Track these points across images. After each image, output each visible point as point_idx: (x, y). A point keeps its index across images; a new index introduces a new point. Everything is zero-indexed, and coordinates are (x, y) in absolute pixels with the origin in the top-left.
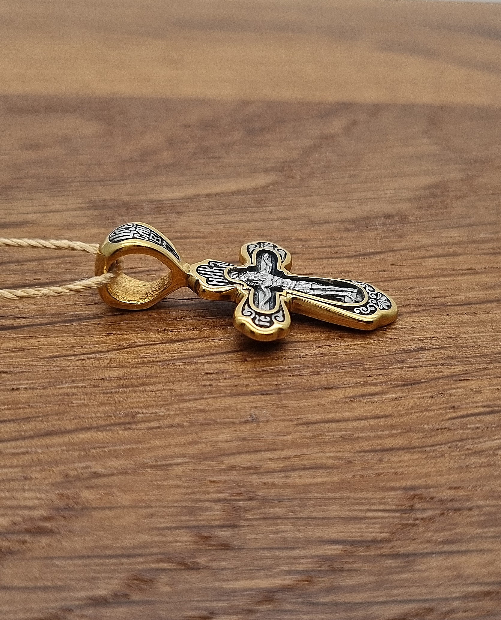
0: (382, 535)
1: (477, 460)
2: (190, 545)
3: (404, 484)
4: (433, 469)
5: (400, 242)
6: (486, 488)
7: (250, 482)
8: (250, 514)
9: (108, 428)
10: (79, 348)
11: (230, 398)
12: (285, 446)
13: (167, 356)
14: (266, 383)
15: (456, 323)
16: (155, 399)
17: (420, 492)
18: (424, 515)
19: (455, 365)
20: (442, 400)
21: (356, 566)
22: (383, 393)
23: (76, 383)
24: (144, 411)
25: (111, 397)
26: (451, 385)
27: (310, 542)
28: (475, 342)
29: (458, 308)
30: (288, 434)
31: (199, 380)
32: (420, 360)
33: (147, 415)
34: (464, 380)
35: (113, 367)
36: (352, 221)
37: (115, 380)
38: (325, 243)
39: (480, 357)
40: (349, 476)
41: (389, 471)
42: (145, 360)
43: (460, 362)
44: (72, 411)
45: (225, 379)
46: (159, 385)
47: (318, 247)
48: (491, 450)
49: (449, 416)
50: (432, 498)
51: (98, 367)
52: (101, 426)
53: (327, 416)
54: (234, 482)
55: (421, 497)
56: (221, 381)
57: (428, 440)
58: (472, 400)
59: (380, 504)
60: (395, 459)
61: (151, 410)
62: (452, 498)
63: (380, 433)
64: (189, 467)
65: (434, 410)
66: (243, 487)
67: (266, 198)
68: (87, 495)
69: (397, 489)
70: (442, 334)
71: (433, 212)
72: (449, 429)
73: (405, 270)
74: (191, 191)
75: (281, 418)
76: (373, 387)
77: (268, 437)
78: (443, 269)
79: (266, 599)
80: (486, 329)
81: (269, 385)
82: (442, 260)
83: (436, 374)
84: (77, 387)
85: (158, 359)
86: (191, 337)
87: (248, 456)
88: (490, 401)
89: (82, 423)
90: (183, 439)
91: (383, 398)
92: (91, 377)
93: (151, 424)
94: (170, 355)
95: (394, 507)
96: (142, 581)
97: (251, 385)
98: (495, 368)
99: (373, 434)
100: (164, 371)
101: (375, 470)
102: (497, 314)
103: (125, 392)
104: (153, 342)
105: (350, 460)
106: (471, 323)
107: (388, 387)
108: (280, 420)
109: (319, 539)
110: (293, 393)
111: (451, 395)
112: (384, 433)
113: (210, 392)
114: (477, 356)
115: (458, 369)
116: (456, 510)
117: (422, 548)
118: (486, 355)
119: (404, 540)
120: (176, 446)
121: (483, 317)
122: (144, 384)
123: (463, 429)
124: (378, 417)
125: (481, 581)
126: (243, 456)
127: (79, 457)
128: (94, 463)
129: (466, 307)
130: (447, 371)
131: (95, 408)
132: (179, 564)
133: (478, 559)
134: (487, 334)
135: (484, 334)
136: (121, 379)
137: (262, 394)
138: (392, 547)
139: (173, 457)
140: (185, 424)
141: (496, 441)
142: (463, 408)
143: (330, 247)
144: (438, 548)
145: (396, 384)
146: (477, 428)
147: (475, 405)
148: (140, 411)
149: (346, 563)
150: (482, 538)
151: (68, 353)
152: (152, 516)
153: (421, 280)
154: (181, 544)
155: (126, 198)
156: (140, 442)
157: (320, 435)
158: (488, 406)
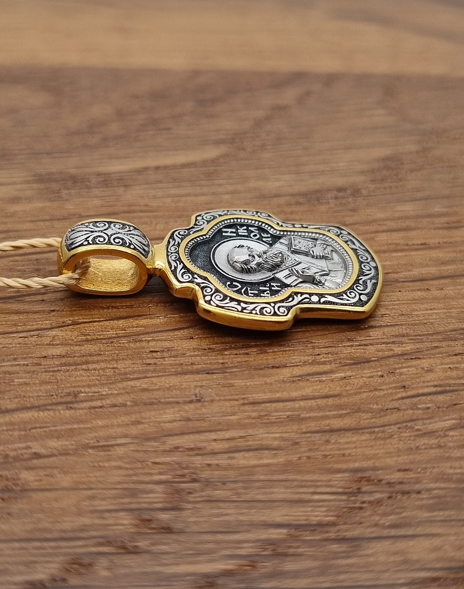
0: (328, 518)
1: (427, 442)
2: (131, 528)
3: (352, 465)
4: (382, 451)
5: (352, 216)
6: (436, 470)
7: (194, 463)
8: (192, 497)
9: (49, 408)
10: (22, 325)
12: (229, 426)
13: (111, 333)
14: (212, 361)
15: (409, 300)
16: (98, 378)
17: (367, 474)
18: (372, 499)
19: (406, 343)
20: (392, 379)
21: (300, 550)
22: (332, 372)
23: (18, 361)
24: (87, 390)
25: (53, 376)
26: (402, 363)
27: (253, 525)
28: (427, 319)
29: (410, 284)
30: (233, 414)
31: (144, 358)
32: (371, 338)
33: (90, 394)
34: (416, 358)
35: (56, 345)
36: (304, 195)
37: (57, 358)
39: (432, 335)
40: (295, 458)
41: (337, 452)
42: (89, 337)
43: (412, 340)
44: (14, 390)
45: (170, 357)
46: (101, 363)
48: (442, 431)
49: (399, 396)
50: (380, 481)
51: (41, 345)
52: (43, 405)
53: (274, 396)
54: (178, 463)
55: (368, 480)
56: (166, 359)
57: (377, 421)
58: (422, 379)
59: (327, 486)
60: (343, 440)
61: (93, 389)
62: (400, 480)
63: (328, 413)
64: (132, 448)
65: (383, 390)
66: (187, 468)
67: (216, 170)
68: (27, 476)
69: (345, 471)
70: (393, 311)
71: (386, 185)
72: (398, 409)
74: (139, 164)
75: (226, 398)
76: (321, 366)
77: (213, 417)
78: (395, 244)
79: (208, 585)
80: (439, 306)
81: (215, 363)
82: (395, 235)
83: (386, 353)
84: (18, 365)
85: (102, 337)
86: (136, 314)
87: (192, 437)
88: (442, 380)
89: (23, 402)
90: (125, 419)
91: (331, 377)
92: (34, 355)
93: (94, 404)
94: (115, 332)
95: (340, 490)
96: (81, 565)
97: (197, 363)
98: (448, 346)
99: (321, 414)
100: (108, 348)
101: (322, 451)
102: (450, 291)
103: (68, 371)
104: (98, 319)
105: (297, 441)
106: (422, 300)
107: (337, 365)
108: (225, 400)
109: (262, 523)
110: (240, 371)
111: (401, 374)
112: (332, 413)
113: (154, 371)
114: (429, 334)
115: (409, 347)
116: (404, 493)
117: (368, 532)
118: (438, 333)
119: (350, 524)
120: (119, 426)
121: (436, 293)
122: (87, 363)
123: (413, 410)
124: (327, 397)
125: (429, 566)
126: (186, 437)
127: (20, 438)
128: (35, 443)
129: (419, 283)
130: (398, 350)
131: (36, 387)
132: (119, 547)
133: (426, 543)
134: (439, 311)
135: (436, 311)
136: (64, 357)
137: (208, 373)
138: (338, 531)
139: (115, 438)
140: (129, 403)
141: (446, 422)
142: (414, 388)
144: (386, 532)
145: (345, 363)
146: (428, 408)
147: (426, 384)
148: (83, 390)
149: (290, 547)
150: (430, 521)
151: (10, 330)
152: (92, 498)
154: (121, 527)
155: (73, 171)
156: (82, 422)
157: (266, 415)
158: (440, 386)
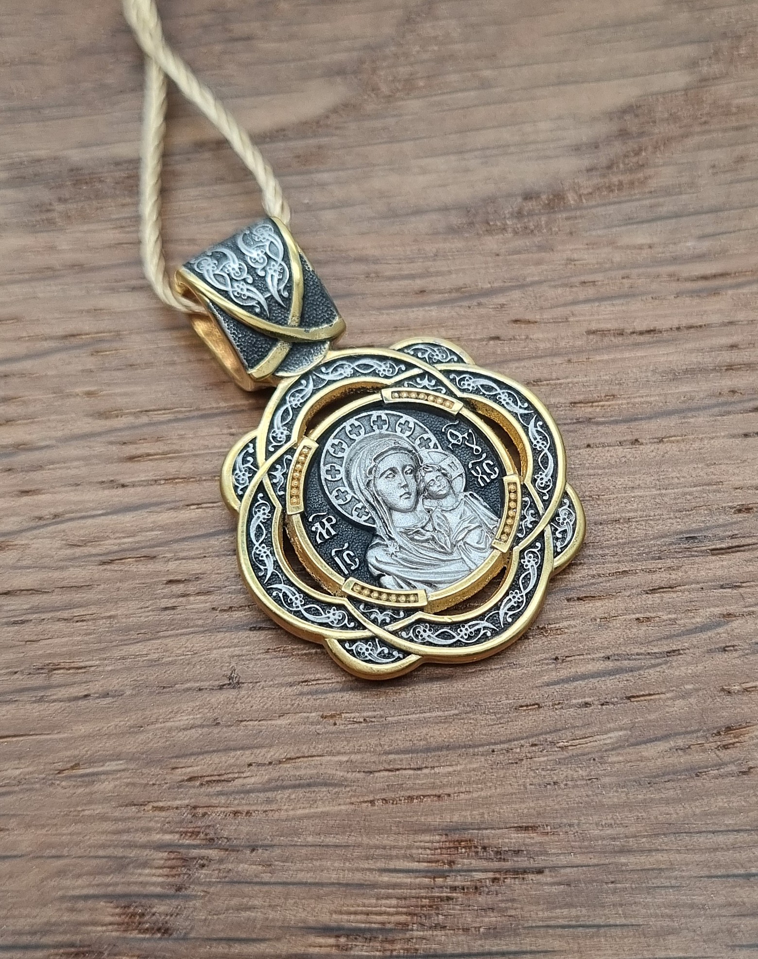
0: (395, 918)
2: (114, 930)
3: (448, 819)
5: (538, 263)
8: (205, 874)
11: (200, 637)
12: (274, 739)
15: (600, 467)
17: (467, 835)
27: (287, 929)
28: (622, 511)
29: (610, 429)
31: (158, 597)
34: (586, 598)
35: (27, 568)
36: (463, 208)
37: (26, 594)
38: (407, 269)
39: (623, 546)
45: (198, 594)
47: (391, 278)
49: (546, 678)
55: (469, 845)
56: (192, 598)
57: (502, 730)
59: (405, 857)
62: (516, 847)
64: (126, 780)
67: (320, 147)
69: (435, 830)
71: (615, 179)
72: (539, 706)
73: (535, 336)
78: (602, 331)
80: (649, 479)
82: (606, 309)
87: (215, 758)
88: (620, 646)
90: (121, 723)
93: (76, 691)
95: (423, 866)
98: (644, 571)
102: (674, 444)
103: (42, 622)
104: (94, 512)
106: (624, 466)
108: (274, 686)
112: (434, 714)
113: (172, 624)
114: (618, 546)
116: (518, 873)
118: (635, 543)
121: (649, 450)
126: (208, 758)
129: (623, 427)
134: (646, 493)
135: (640, 493)
136: (37, 592)
137: (253, 629)
139: (104, 760)
143: (412, 277)
144: (479, 945)
146: (587, 704)
152: (61, 873)
153: (558, 360)
154: (99, 929)
158: (614, 658)
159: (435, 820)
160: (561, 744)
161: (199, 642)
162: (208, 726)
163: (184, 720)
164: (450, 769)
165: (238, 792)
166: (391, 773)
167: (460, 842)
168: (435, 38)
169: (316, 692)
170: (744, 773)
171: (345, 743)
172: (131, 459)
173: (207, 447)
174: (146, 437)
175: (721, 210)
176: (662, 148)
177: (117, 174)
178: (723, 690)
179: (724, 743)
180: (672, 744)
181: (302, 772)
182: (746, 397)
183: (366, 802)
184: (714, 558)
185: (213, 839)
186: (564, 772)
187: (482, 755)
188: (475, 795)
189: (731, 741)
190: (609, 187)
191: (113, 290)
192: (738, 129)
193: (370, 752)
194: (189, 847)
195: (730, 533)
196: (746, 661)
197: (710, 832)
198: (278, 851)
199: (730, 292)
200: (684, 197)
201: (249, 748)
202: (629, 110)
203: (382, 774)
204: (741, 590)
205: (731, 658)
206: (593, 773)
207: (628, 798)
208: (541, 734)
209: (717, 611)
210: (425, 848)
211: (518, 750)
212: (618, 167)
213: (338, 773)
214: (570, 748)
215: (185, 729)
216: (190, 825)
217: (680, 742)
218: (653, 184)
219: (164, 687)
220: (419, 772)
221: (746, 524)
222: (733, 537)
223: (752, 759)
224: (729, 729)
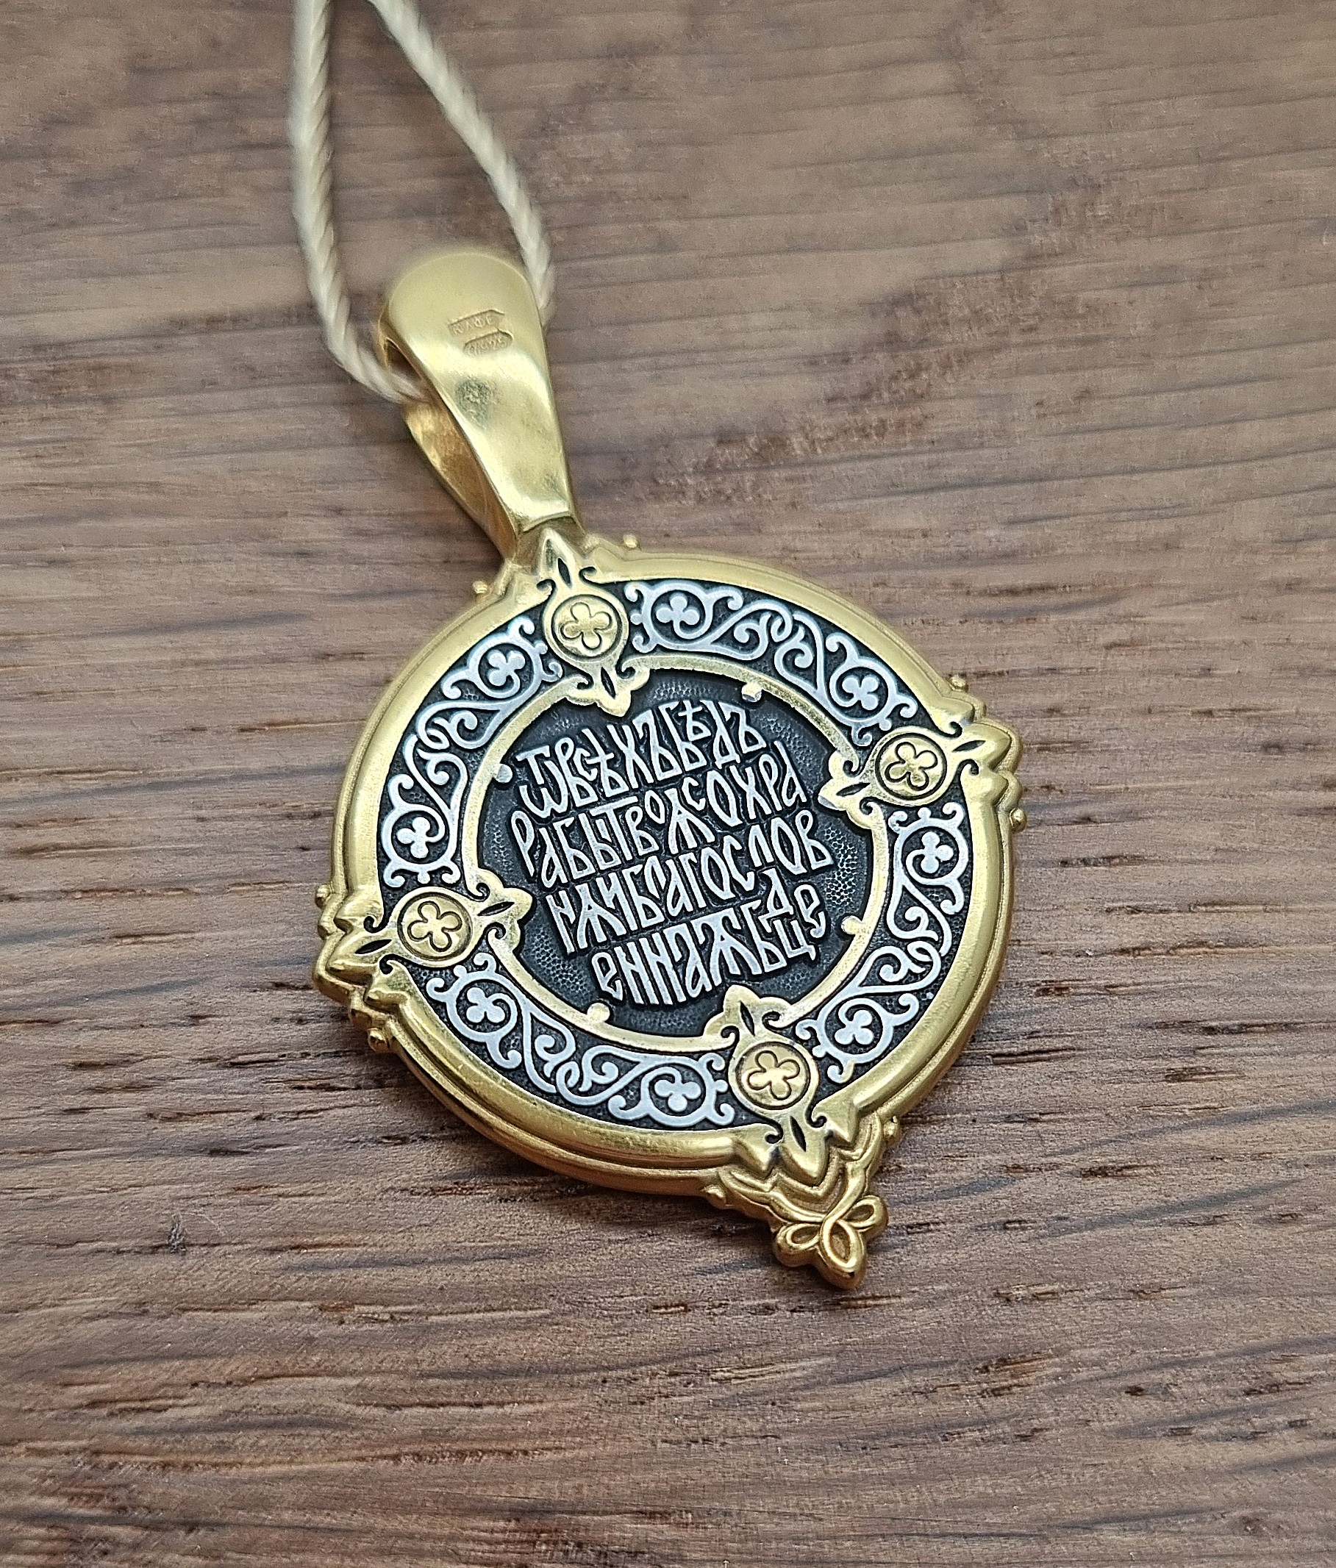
159: (499, 1495)
160: (719, 1375)
161: (120, 1171)
162: (128, 1315)
163: (88, 1304)
164: (531, 1408)
165: (172, 1431)
166: (430, 1410)
167: (539, 1532)
168: (588, 161)
169: (314, 1266)
170: (1024, 1438)
171: (357, 1355)
172: (29, 852)
173: (157, 839)
174: (57, 816)
175: (1048, 478)
176: (956, 368)
177: (36, 366)
178: (998, 1295)
179: (993, 1385)
180: (906, 1383)
181: (281, 1402)
182: (1069, 799)
183: (385, 1457)
184: (996, 1069)
185: (124, 1508)
186: (720, 1422)
187: (585, 1387)
188: (568, 1454)
189: (1005, 1384)
190: (863, 430)
191: (18, 563)
192: (1085, 342)
193: (397, 1372)
194: (83, 1520)
195: (1028, 1029)
196: (1039, 1247)
197: (959, 1535)
198: (231, 1534)
199: (1054, 618)
200: (986, 453)
201: (195, 1357)
202: (906, 299)
203: (415, 1411)
204: (1039, 1126)
205: (1015, 1242)
206: (769, 1426)
207: (826, 1473)
208: (687, 1356)
209: (996, 1159)
210: (478, 1541)
211: (647, 1380)
212: (880, 396)
213: (341, 1405)
214: (734, 1382)
215: (91, 1319)
216: (87, 1482)
217: (920, 1381)
218: (937, 428)
219: (59, 1246)
220: (478, 1411)
221: (1055, 1014)
222: (1032, 1035)
223: (1038, 1416)
224: (1004, 1361)
